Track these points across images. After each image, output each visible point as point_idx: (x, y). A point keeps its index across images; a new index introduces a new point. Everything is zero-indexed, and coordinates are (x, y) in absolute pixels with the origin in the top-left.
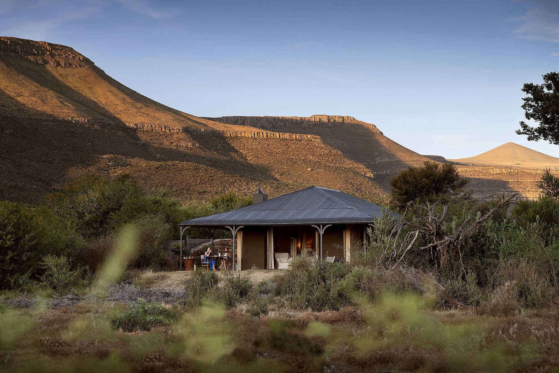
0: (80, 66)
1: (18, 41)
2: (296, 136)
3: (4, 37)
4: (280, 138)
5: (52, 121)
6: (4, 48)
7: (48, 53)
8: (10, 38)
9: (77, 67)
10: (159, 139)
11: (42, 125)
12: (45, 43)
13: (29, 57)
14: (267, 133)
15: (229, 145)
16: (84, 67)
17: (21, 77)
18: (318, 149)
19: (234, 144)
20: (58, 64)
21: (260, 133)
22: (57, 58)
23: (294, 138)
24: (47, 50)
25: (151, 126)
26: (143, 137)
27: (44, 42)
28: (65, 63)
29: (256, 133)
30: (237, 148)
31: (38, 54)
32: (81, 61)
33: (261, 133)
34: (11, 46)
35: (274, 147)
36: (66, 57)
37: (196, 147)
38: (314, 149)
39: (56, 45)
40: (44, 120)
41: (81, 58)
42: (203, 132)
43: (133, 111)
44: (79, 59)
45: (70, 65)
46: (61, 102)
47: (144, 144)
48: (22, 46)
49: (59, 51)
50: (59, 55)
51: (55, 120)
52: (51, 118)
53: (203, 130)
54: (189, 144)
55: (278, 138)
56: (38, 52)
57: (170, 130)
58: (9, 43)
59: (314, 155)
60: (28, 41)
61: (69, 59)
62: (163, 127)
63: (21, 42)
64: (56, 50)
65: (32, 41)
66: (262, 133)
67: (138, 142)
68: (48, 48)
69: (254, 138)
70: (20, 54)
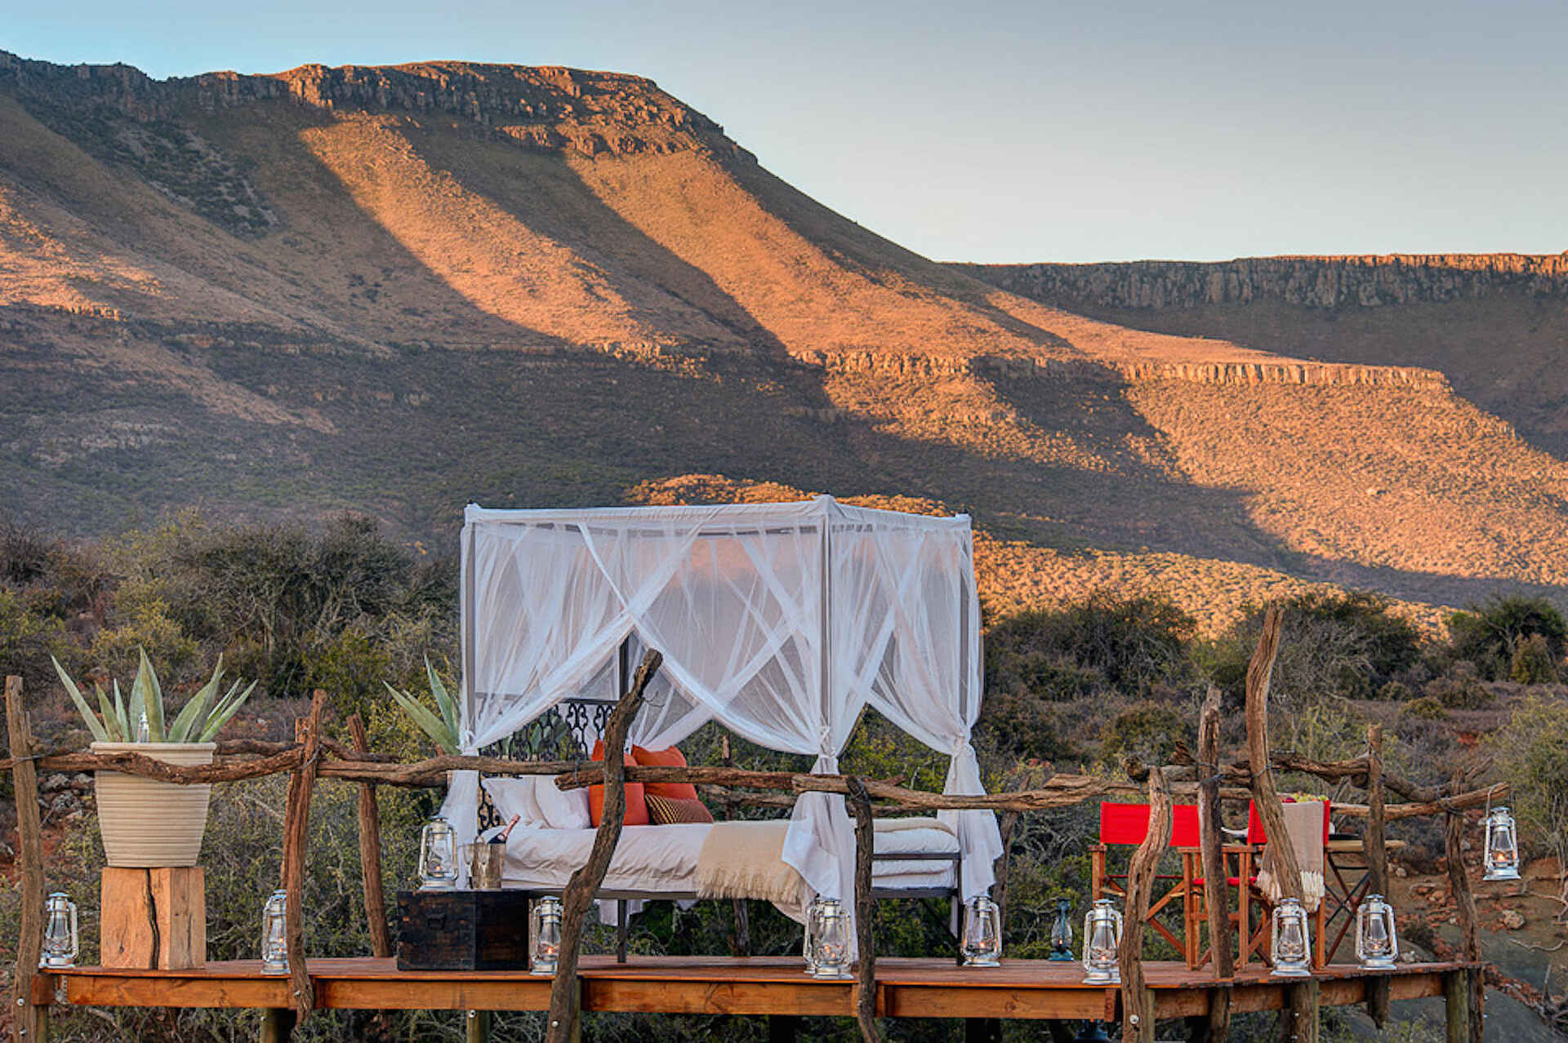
0: (672, 147)
1: (474, 77)
2: (1358, 372)
3: (428, 64)
4: (1302, 380)
5: (553, 357)
6: (428, 104)
7: (569, 108)
8: (449, 64)
9: (660, 149)
10: (888, 399)
11: (519, 373)
12: (561, 71)
13: (506, 129)
14: (1258, 368)
15: (1128, 408)
16: (686, 147)
17: (477, 203)
18: (1430, 418)
19: (1147, 407)
20: (601, 145)
21: (1235, 368)
22: (598, 124)
23: (1353, 382)
24: (568, 99)
25: (870, 356)
26: (841, 395)
27: (558, 68)
28: (621, 140)
29: (1221, 368)
30: (1154, 420)
31: (537, 118)
32: (677, 129)
33: (1239, 369)
34: (451, 94)
35: (1277, 415)
36: (629, 117)
37: (1007, 423)
38: (1412, 419)
39: (599, 77)
40: (528, 356)
41: (679, 118)
42: (1041, 368)
43: (823, 300)
44: (671, 119)
45: (640, 145)
46: (589, 289)
47: (838, 418)
48: (485, 89)
49: (607, 97)
50: (604, 112)
51: (561, 352)
52: (548, 348)
53: (1043, 364)
54: (984, 415)
55: (1295, 384)
56: (535, 108)
57: (928, 370)
58: (443, 84)
59: (1411, 437)
60: (506, 72)
61: (636, 124)
62: (906, 358)
63: (482, 78)
64: (597, 93)
65: (519, 68)
66: (1243, 368)
67: (822, 413)
68: (570, 90)
69: (1214, 385)
70: (478, 118)
